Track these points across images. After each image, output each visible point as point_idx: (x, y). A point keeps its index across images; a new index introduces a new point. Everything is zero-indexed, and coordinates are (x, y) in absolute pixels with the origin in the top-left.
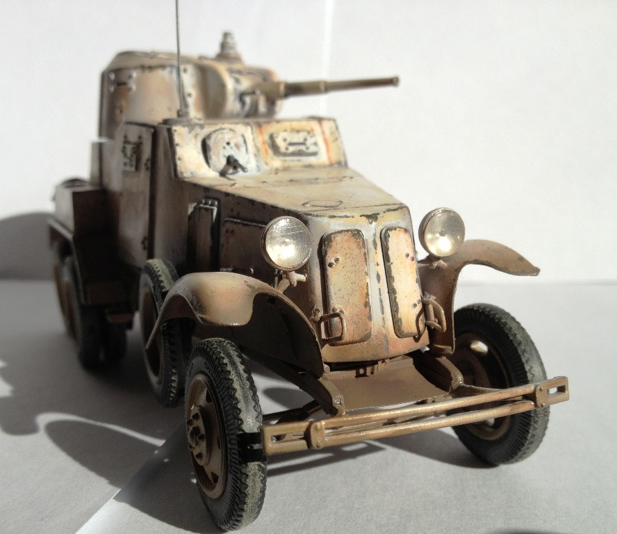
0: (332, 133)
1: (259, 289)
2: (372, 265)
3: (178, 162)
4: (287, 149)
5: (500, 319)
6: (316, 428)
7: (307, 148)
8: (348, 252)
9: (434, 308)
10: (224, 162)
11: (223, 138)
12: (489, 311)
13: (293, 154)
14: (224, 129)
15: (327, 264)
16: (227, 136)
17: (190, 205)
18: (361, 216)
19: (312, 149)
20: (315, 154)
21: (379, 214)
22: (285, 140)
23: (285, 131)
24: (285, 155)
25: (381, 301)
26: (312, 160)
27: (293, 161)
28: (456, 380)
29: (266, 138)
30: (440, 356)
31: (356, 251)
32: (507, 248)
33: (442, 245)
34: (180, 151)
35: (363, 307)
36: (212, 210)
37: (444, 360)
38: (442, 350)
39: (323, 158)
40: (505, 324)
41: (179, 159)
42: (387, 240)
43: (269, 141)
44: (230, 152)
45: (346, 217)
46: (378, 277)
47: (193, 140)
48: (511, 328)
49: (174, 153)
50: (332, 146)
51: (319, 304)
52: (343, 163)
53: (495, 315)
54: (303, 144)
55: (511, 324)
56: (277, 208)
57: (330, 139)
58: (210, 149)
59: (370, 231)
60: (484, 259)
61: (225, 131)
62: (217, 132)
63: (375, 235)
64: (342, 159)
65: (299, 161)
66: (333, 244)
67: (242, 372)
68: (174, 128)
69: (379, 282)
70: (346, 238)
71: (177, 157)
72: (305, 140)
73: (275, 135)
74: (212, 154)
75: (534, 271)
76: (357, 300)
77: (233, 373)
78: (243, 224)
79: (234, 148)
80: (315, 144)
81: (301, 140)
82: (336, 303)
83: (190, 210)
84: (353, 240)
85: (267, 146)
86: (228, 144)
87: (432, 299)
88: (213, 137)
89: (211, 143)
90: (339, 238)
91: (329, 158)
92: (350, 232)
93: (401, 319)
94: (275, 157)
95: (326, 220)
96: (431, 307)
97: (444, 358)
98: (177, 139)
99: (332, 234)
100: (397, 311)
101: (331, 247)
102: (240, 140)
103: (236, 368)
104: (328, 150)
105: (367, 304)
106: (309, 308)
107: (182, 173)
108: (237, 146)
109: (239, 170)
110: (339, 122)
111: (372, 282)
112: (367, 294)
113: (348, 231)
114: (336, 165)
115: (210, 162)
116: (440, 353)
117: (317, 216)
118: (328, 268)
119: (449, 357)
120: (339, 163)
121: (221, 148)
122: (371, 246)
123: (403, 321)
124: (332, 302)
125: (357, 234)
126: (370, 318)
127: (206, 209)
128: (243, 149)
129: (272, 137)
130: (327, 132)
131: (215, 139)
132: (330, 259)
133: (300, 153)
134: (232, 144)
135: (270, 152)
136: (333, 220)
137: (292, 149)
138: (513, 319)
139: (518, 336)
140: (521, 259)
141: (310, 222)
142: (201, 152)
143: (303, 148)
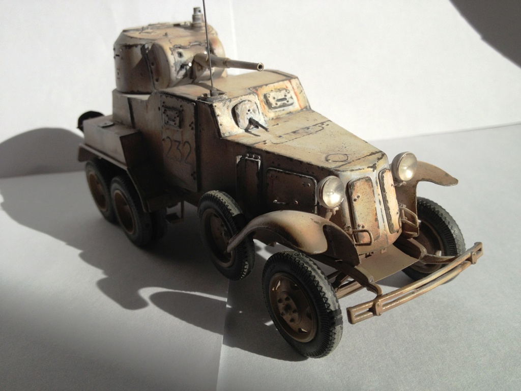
0: (298, 88)
1: (322, 223)
2: (376, 195)
3: (220, 127)
4: (276, 104)
5: (434, 208)
6: (378, 305)
7: (288, 101)
8: (364, 191)
9: (404, 211)
10: (247, 122)
11: (246, 107)
12: (426, 204)
13: (280, 107)
14: (245, 101)
15: (353, 200)
16: (247, 106)
17: (237, 158)
18: (368, 167)
19: (291, 101)
20: (292, 104)
21: (376, 164)
22: (274, 98)
23: (272, 91)
24: (275, 108)
25: (382, 216)
26: (290, 108)
27: (280, 111)
28: (423, 252)
29: (262, 97)
31: (368, 190)
33: (407, 174)
34: (220, 120)
35: (374, 222)
36: (257, 162)
37: (411, 240)
39: (296, 107)
40: (438, 211)
41: (221, 125)
42: (383, 180)
43: (264, 100)
44: (250, 116)
45: (360, 169)
46: (380, 201)
47: (226, 110)
48: (442, 214)
49: (216, 122)
50: (300, 96)
51: (349, 223)
52: (308, 108)
53: (430, 205)
54: (284, 99)
55: (441, 212)
57: (298, 91)
58: (239, 116)
59: (374, 176)
61: (246, 102)
62: (241, 104)
63: (376, 178)
64: (307, 105)
65: (284, 110)
66: (356, 188)
68: (214, 105)
69: (380, 205)
70: (362, 183)
71: (219, 124)
72: (285, 96)
73: (268, 95)
74: (240, 119)
76: (371, 218)
77: (317, 276)
78: (286, 173)
79: (253, 113)
80: (291, 98)
81: (283, 97)
82: (360, 221)
84: (366, 183)
85: (264, 104)
86: (249, 111)
87: (404, 206)
88: (240, 107)
89: (238, 111)
90: (358, 184)
91: (300, 106)
92: (364, 179)
93: (393, 224)
94: (270, 111)
95: (348, 173)
96: (403, 211)
98: (218, 112)
99: (354, 181)
100: (391, 220)
101: (354, 189)
102: (255, 106)
103: (317, 273)
104: (298, 100)
105: (376, 220)
106: (342, 225)
107: (224, 134)
108: (254, 111)
110: (300, 79)
111: (377, 205)
112: (376, 214)
113: (363, 179)
114: (305, 110)
115: (240, 124)
116: (410, 236)
117: (343, 171)
118: (354, 202)
120: (306, 108)
121: (245, 114)
122: (374, 184)
123: (394, 224)
124: (357, 221)
125: (368, 180)
126: (378, 227)
127: (252, 161)
128: (257, 112)
129: (265, 96)
130: (295, 87)
131: (241, 109)
132: (354, 196)
133: (284, 105)
134: (251, 111)
135: (266, 107)
136: (353, 173)
137: (279, 103)
138: (441, 207)
139: (447, 218)
140: (447, 175)
141: (340, 176)
142: (232, 117)
143: (285, 102)
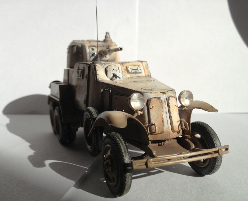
0: (146, 66)
1: (128, 116)
2: (164, 108)
3: (97, 76)
4: (132, 71)
5: (205, 127)
6: (149, 161)
7: (138, 71)
8: (156, 104)
9: (184, 123)
10: (112, 75)
11: (112, 68)
12: (201, 124)
13: (134, 73)
15: (150, 108)
16: (113, 67)
17: (102, 89)
18: (160, 93)
19: (140, 71)
20: (140, 73)
21: (166, 92)
22: (131, 68)
23: (131, 65)
24: (131, 73)
25: (167, 120)
26: (140, 75)
27: (134, 75)
28: (192, 146)
29: (125, 68)
30: (186, 139)
31: (159, 104)
32: (207, 103)
33: (186, 102)
34: (98, 72)
35: (161, 122)
36: (110, 91)
37: (187, 140)
38: (187, 137)
39: (143, 74)
40: (207, 128)
41: (98, 75)
42: (169, 101)
43: (126, 69)
44: (114, 72)
45: (156, 93)
46: (166, 112)
47: (102, 68)
49: (96, 73)
50: (146, 70)
51: (147, 121)
52: (150, 76)
53: (203, 125)
56: (132, 90)
57: (145, 68)
58: (108, 71)
59: (163, 97)
60: (200, 107)
61: (113, 66)
62: (110, 66)
63: (165, 99)
64: (149, 74)
65: (136, 75)
66: (152, 102)
67: (123, 143)
68: (96, 65)
69: (166, 114)
70: (156, 100)
71: (97, 74)
72: (137, 68)
73: (128, 67)
74: (108, 73)
75: (217, 111)
76: (160, 120)
77: (120, 144)
78: (121, 95)
80: (141, 70)
81: (136, 69)
82: (153, 121)
83: (102, 91)
84: (158, 100)
86: (113, 70)
87: (183, 120)
88: (109, 67)
89: (108, 69)
90: (153, 100)
91: (145, 74)
92: (157, 98)
94: (128, 74)
95: (149, 94)
96: (183, 122)
97: (188, 139)
98: (97, 68)
99: (151, 98)
100: (172, 124)
101: (151, 103)
102: (117, 68)
104: (145, 72)
105: (163, 121)
106: (144, 122)
107: (99, 79)
109: (117, 78)
110: (148, 62)
111: (164, 113)
112: (163, 118)
113: (156, 97)
114: (147, 76)
115: (108, 75)
116: (186, 138)
117: (146, 93)
118: (150, 110)
119: (189, 139)
120: (148, 76)
121: (111, 71)
122: (163, 102)
123: (174, 127)
124: (151, 120)
125: (159, 98)
126: (164, 126)
127: (108, 91)
128: (118, 71)
129: (126, 67)
130: (144, 66)
131: (109, 68)
132: (151, 106)
133: (136, 73)
134: (115, 70)
135: (126, 72)
136: (151, 94)
137: (133, 71)
138: (210, 126)
140: (212, 107)
141: (144, 95)
142: (105, 72)
143: (137, 71)
